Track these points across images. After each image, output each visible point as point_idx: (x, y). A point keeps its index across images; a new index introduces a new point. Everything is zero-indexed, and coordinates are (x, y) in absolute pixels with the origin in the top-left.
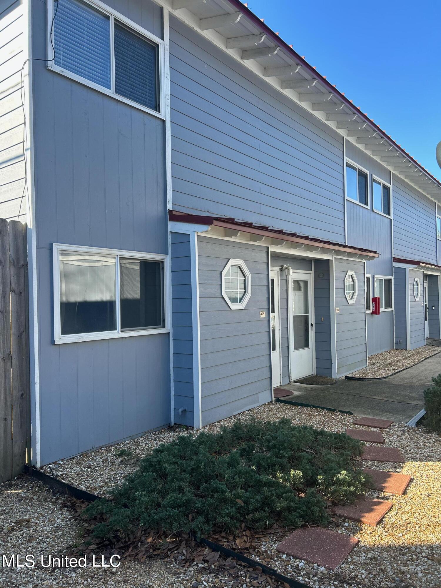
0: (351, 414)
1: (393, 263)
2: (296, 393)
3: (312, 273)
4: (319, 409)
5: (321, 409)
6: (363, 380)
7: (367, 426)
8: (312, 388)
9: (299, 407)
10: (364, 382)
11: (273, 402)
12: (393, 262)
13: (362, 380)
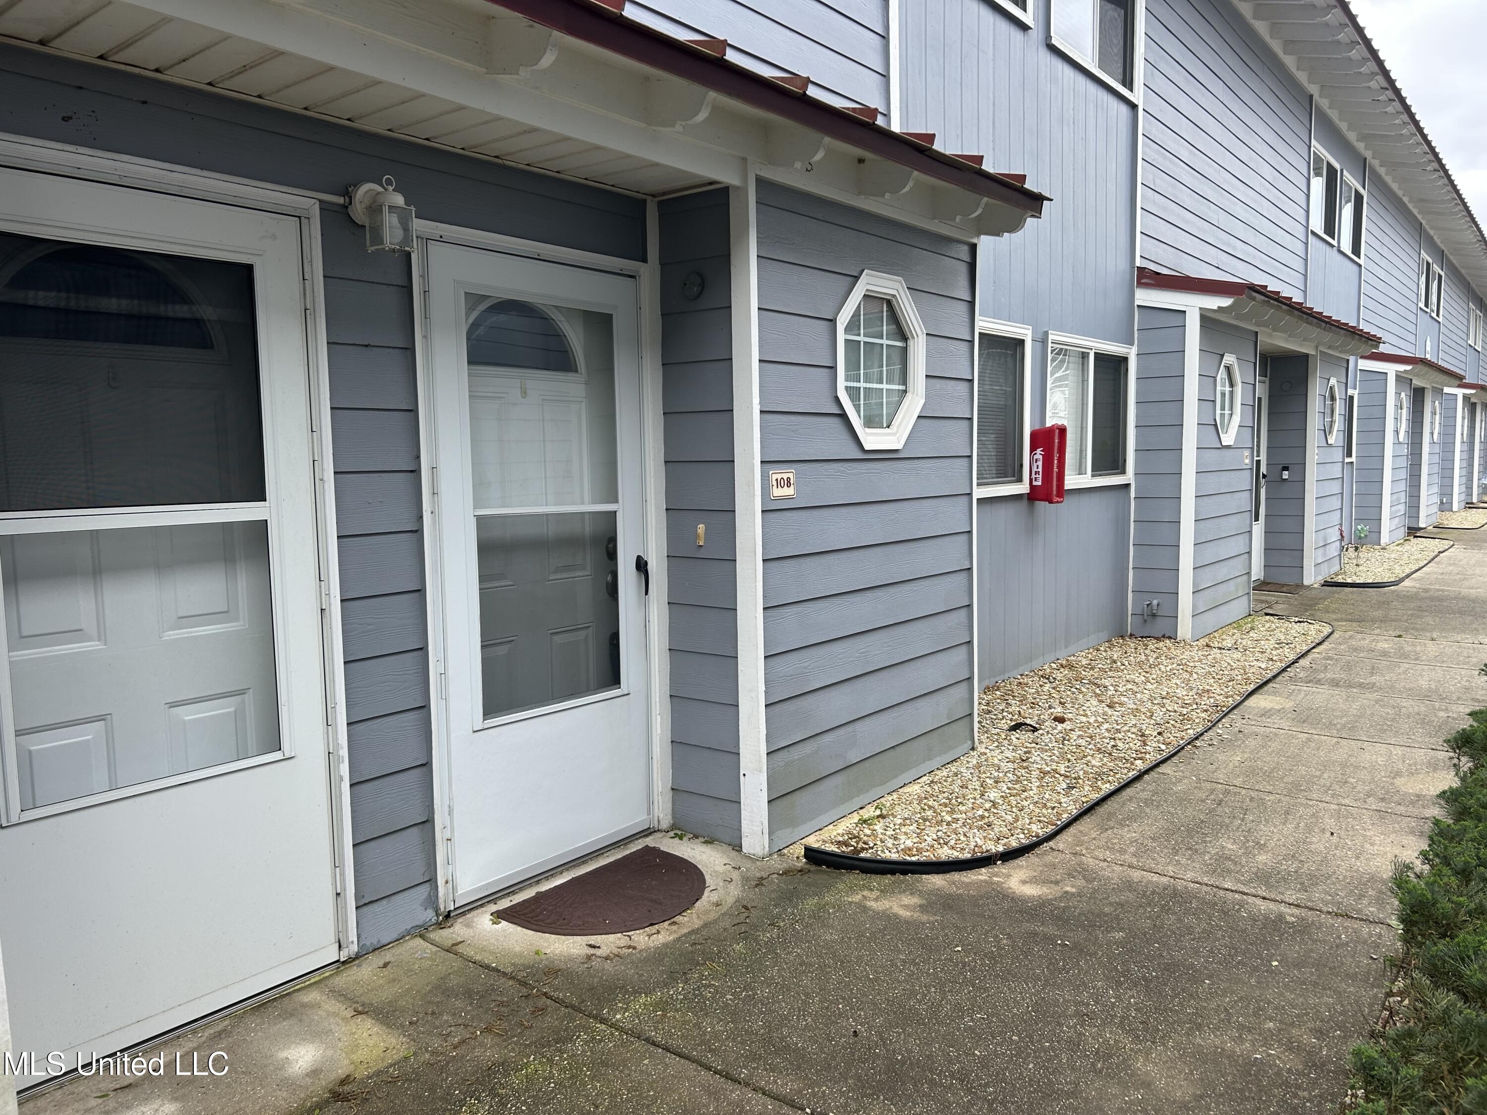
1: (1138, 290)
3: (648, 271)
12: (1139, 284)
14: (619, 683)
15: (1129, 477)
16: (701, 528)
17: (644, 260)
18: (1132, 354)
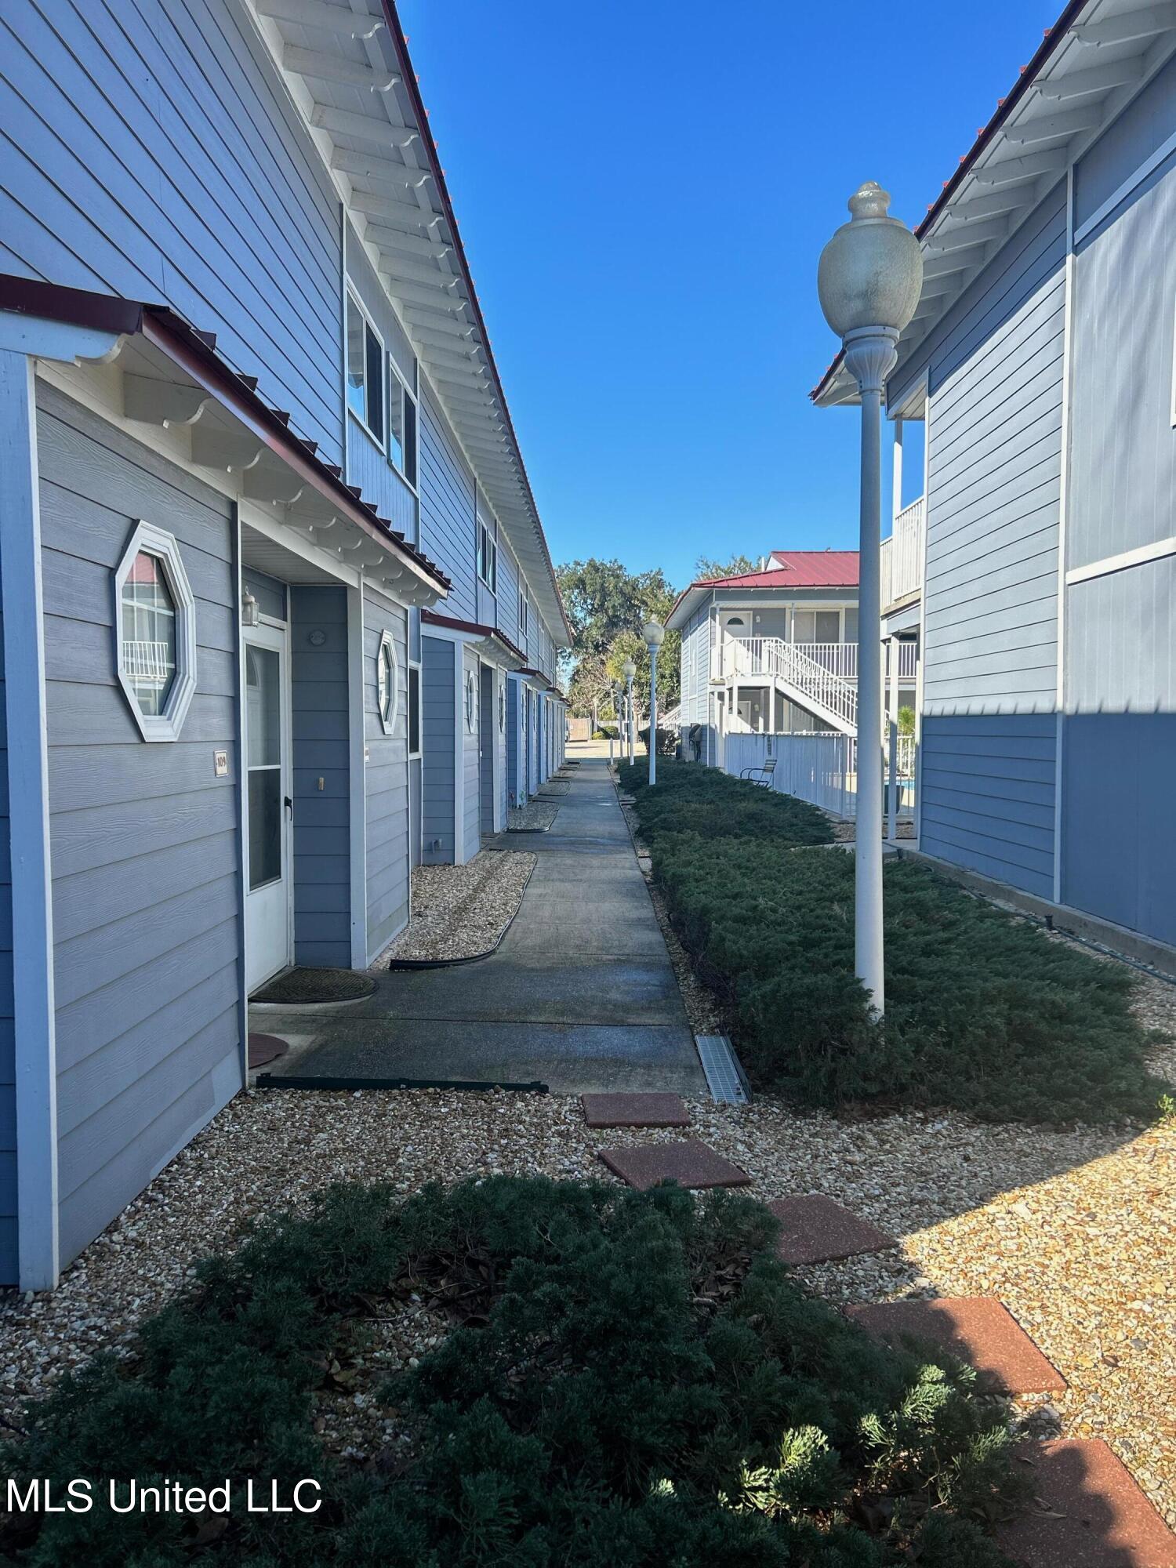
0: (542, 1090)
1: (422, 625)
2: (296, 1041)
3: (287, 625)
4: (431, 1090)
5: (439, 1090)
6: (444, 966)
7: (633, 1128)
8: (325, 1013)
9: (357, 1094)
10: (450, 972)
11: (251, 1092)
12: (423, 621)
13: (440, 967)
14: (279, 874)
15: (419, 755)
16: (322, 780)
17: (286, 620)
18: (419, 667)
